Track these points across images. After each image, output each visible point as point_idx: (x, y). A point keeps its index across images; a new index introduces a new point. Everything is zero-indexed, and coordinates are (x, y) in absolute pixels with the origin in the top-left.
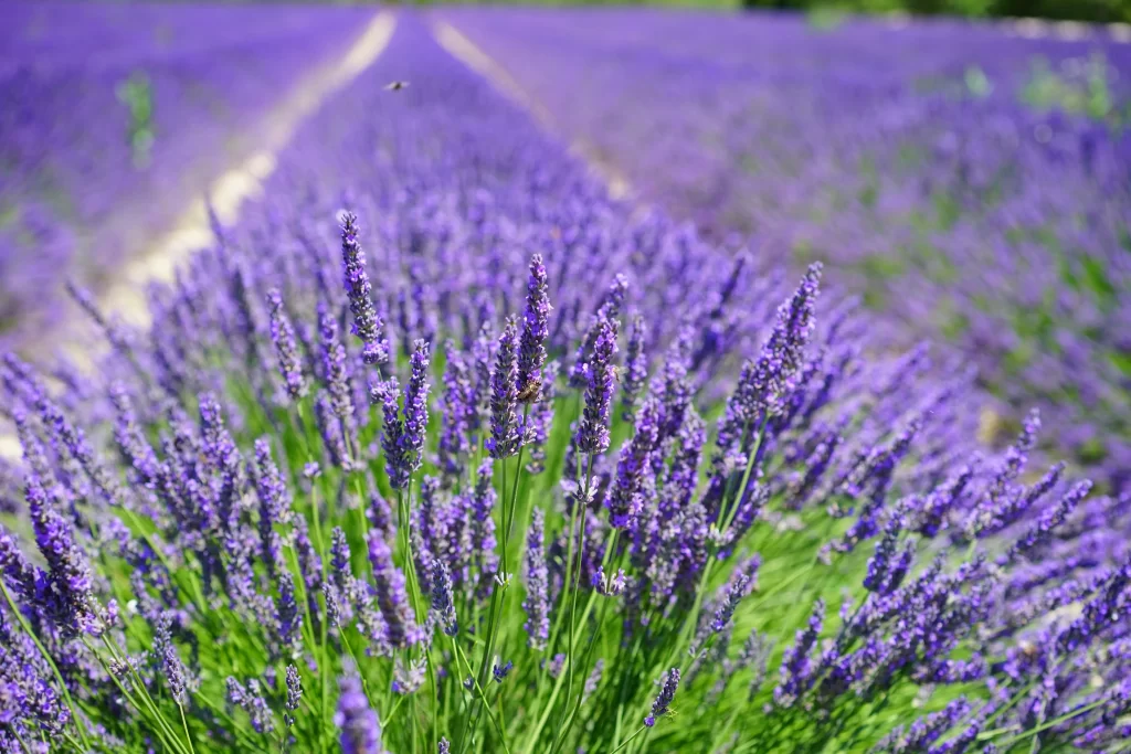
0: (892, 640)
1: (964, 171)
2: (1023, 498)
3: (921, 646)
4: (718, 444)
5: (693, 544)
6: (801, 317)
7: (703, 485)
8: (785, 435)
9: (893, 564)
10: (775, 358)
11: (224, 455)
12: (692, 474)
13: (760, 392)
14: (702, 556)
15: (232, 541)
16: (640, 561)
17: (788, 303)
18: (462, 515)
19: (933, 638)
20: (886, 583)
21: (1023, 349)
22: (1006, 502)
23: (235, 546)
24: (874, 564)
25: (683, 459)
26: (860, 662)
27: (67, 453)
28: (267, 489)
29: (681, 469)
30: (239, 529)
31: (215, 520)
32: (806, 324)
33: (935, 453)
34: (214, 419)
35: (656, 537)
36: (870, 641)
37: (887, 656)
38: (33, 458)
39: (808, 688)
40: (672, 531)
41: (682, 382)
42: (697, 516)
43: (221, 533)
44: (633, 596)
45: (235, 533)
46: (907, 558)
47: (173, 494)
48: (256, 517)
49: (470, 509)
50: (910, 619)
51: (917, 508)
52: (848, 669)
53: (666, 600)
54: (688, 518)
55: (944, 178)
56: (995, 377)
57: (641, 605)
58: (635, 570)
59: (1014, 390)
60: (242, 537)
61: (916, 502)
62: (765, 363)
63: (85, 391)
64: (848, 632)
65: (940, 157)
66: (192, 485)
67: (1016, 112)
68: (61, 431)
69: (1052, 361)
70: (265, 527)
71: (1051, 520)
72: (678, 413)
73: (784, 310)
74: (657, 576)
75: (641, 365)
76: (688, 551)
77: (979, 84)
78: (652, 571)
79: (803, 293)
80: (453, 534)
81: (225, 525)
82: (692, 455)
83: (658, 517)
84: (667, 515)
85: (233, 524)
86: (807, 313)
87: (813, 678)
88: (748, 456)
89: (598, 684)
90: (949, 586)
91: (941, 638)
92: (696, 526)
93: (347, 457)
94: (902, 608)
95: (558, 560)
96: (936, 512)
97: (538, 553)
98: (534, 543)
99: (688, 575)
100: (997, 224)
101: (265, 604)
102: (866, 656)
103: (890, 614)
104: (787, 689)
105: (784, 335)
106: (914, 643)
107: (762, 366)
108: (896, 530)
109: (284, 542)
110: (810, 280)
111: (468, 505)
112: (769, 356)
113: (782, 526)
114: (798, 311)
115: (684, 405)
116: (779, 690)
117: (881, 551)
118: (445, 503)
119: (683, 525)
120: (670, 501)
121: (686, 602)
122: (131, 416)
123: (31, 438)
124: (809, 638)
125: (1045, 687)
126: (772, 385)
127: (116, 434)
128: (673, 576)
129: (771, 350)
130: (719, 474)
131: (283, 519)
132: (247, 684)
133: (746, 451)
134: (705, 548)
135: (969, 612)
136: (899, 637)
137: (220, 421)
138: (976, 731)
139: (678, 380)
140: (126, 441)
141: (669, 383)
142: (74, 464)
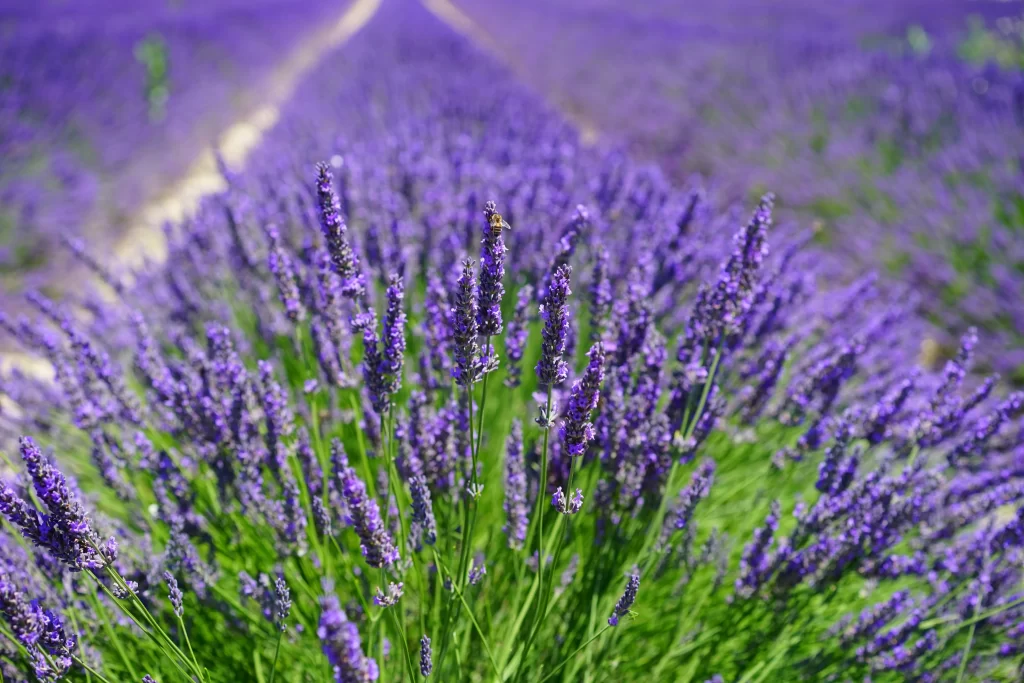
0: (842, 537)
1: (907, 120)
2: (960, 408)
3: (867, 542)
4: (679, 360)
5: (658, 450)
6: (755, 244)
7: (665, 398)
8: (739, 353)
9: (843, 467)
10: (731, 281)
11: (233, 375)
12: (655, 387)
13: (719, 312)
14: (666, 460)
15: (243, 451)
16: (611, 467)
17: (743, 231)
18: (446, 426)
19: (879, 534)
20: (836, 485)
21: (962, 282)
22: (945, 411)
23: (245, 456)
24: (824, 470)
25: (646, 373)
26: (813, 556)
27: (93, 375)
28: (270, 405)
29: (645, 383)
30: (248, 441)
31: (227, 433)
32: (760, 250)
33: (882, 373)
34: (223, 342)
35: (624, 445)
36: (822, 537)
37: (836, 551)
38: (64, 379)
39: (766, 580)
40: (639, 439)
41: (645, 304)
42: (661, 424)
43: (232, 445)
44: (604, 498)
45: (245, 445)
46: (854, 463)
47: (189, 410)
48: (263, 430)
49: (453, 421)
50: (859, 518)
51: (863, 417)
52: (801, 563)
53: (634, 502)
54: (652, 426)
55: (888, 127)
56: (936, 307)
57: (612, 506)
58: (606, 474)
59: (953, 319)
60: (252, 447)
61: (862, 412)
62: (722, 286)
63: (110, 321)
64: (802, 530)
65: (885, 108)
66: (207, 402)
67: (955, 65)
68: (88, 356)
69: (988, 293)
70: (271, 439)
71: (987, 428)
72: (641, 331)
73: (740, 238)
74: (626, 479)
75: (605, 290)
76: (653, 457)
77: (920, 41)
78: (621, 476)
79: (757, 222)
80: (439, 444)
81: (236, 438)
82: (654, 370)
83: (626, 427)
84: (634, 424)
85: (243, 436)
86: (760, 240)
87: (770, 571)
88: (708, 370)
89: (574, 576)
90: (893, 488)
91: (886, 535)
92: (660, 434)
93: (342, 376)
94: (851, 507)
95: (535, 467)
96: (881, 421)
97: (517, 460)
98: (513, 451)
99: (653, 479)
100: (936, 169)
101: (275, 508)
102: (818, 551)
103: (840, 513)
104: (746, 581)
105: (740, 260)
106: (862, 539)
107: (720, 289)
108: (844, 438)
109: (287, 451)
110: (762, 210)
111: (451, 417)
112: (726, 279)
113: (738, 439)
114: (752, 238)
115: (646, 324)
116: (739, 582)
117: (831, 456)
118: (431, 416)
119: (648, 433)
120: (636, 412)
121: (653, 502)
122: (149, 341)
123: (61, 361)
124: (767, 535)
125: (981, 583)
126: (729, 305)
127: (137, 358)
128: (640, 479)
129: (727, 274)
130: (680, 386)
131: (285, 431)
132: (257, 578)
133: (706, 365)
134: (669, 453)
135: (912, 512)
136: (848, 534)
137: (229, 344)
138: (919, 619)
139: (640, 301)
140: (146, 364)
141: (632, 304)
142: (100, 385)
